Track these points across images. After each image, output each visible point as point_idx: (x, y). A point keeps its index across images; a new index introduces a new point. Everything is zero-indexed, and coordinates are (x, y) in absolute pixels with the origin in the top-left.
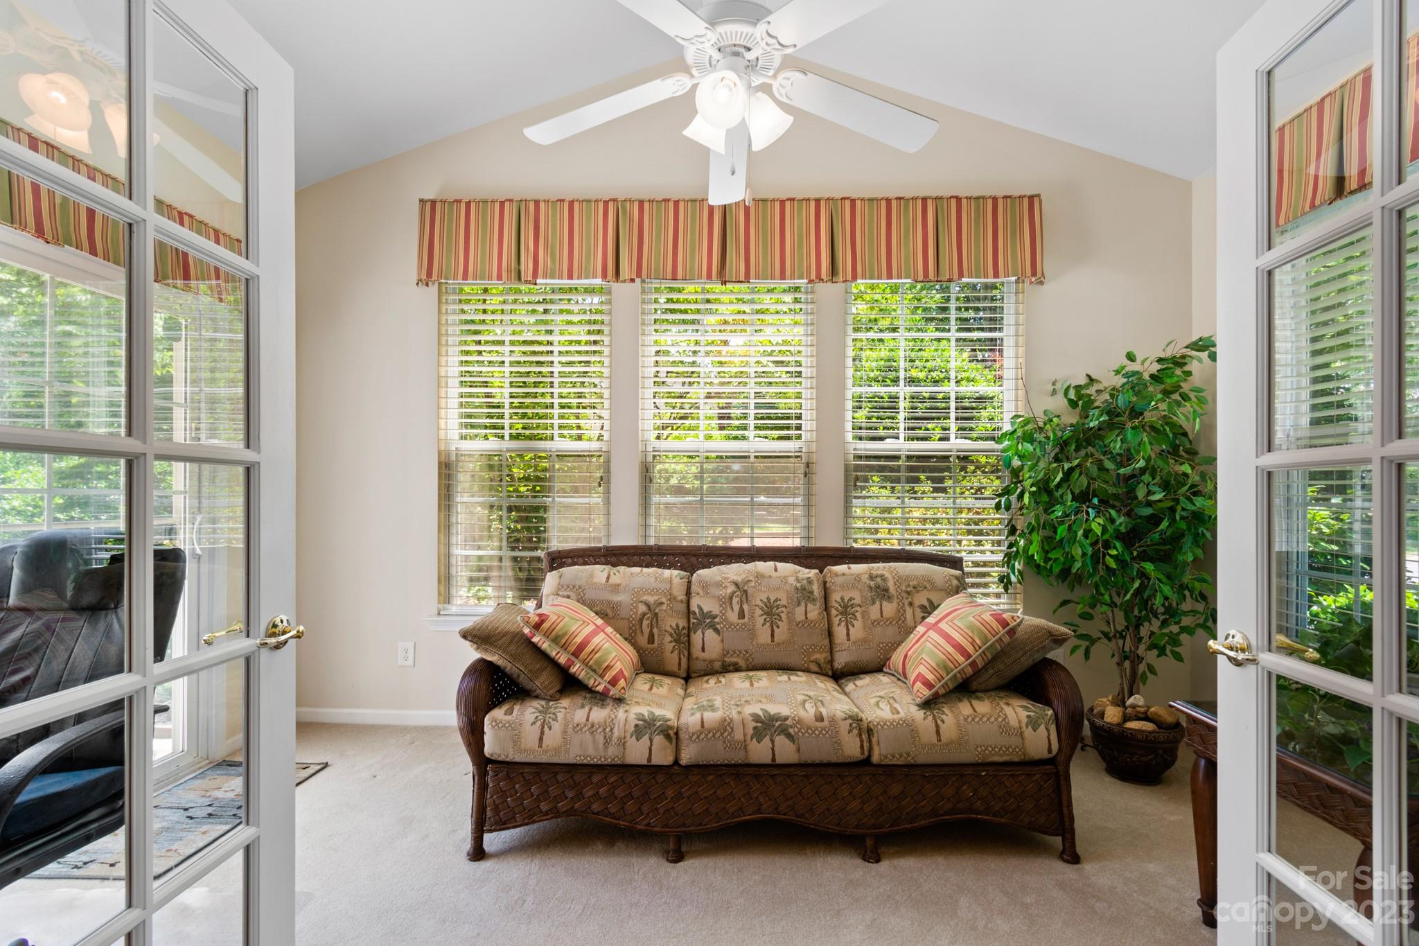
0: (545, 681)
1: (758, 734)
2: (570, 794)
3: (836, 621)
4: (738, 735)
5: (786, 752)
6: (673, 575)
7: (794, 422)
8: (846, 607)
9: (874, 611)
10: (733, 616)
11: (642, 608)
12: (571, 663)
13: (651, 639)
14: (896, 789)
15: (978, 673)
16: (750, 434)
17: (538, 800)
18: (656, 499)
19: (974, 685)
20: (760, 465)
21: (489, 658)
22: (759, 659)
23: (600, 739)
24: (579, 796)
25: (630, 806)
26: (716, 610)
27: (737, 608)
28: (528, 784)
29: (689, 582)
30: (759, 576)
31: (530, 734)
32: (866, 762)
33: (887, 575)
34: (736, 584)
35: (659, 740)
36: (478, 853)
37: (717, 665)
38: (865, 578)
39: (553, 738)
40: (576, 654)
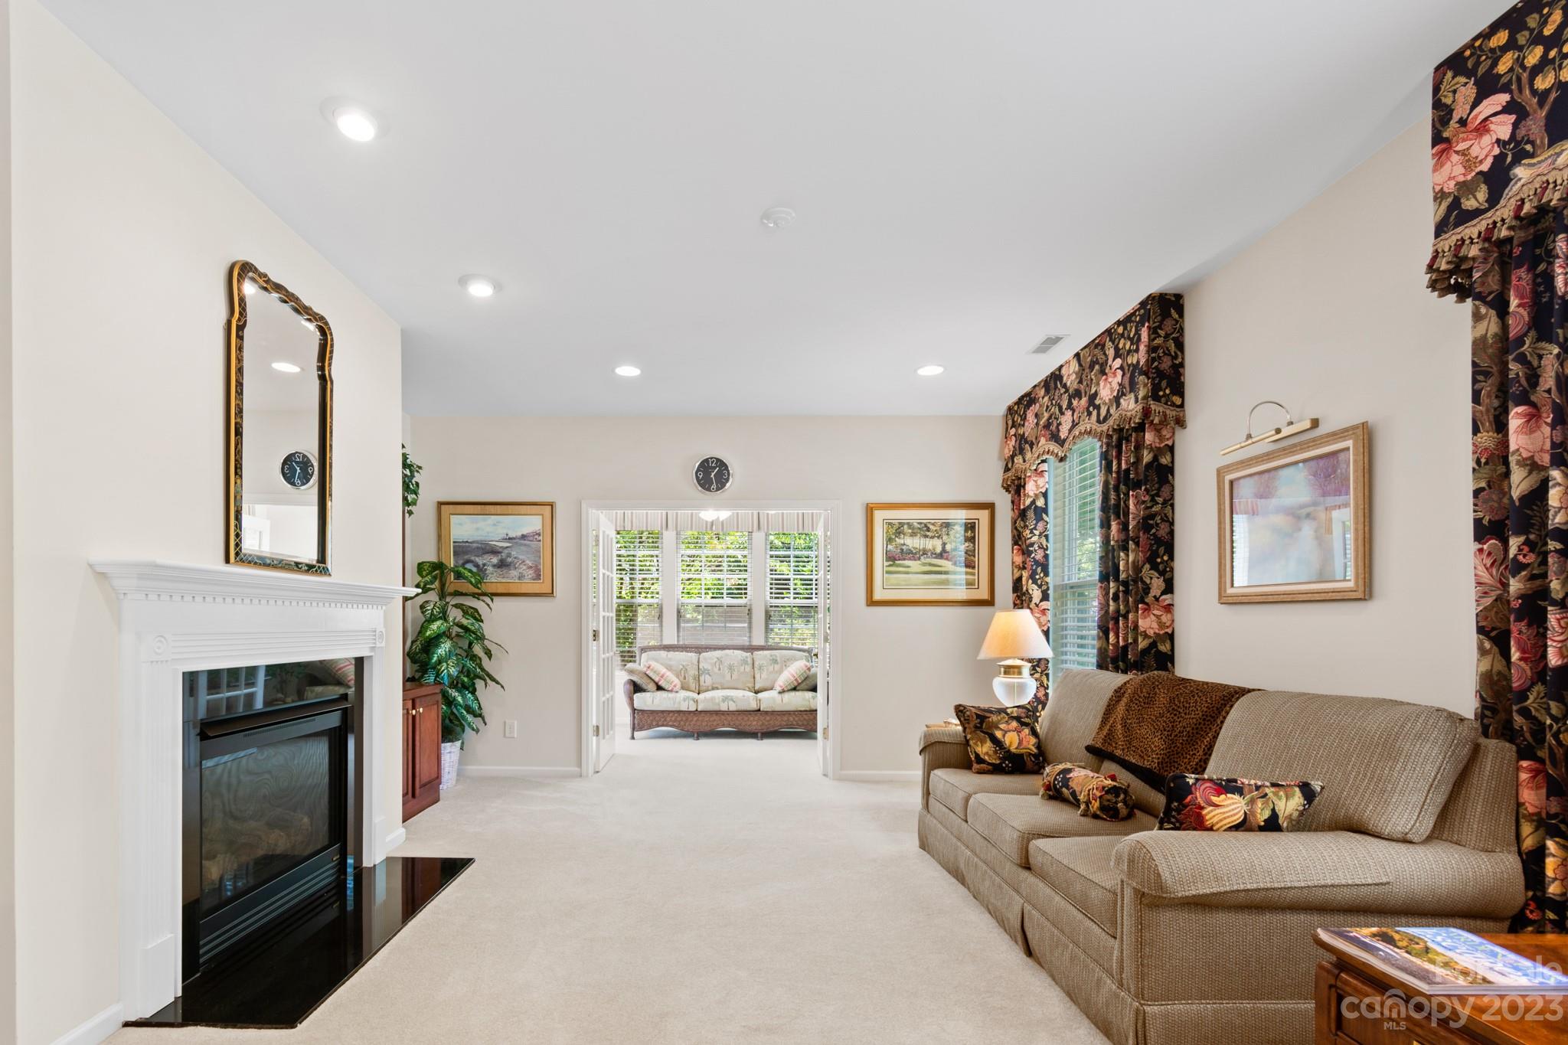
0: (652, 686)
1: (724, 701)
2: (663, 720)
3: (756, 672)
4: (717, 701)
5: (733, 708)
6: (693, 656)
7: (743, 591)
8: (760, 667)
9: (771, 668)
10: (716, 670)
11: (681, 667)
12: (660, 680)
13: (685, 678)
14: (768, 718)
15: (799, 684)
16: (725, 596)
17: (652, 720)
18: (682, 625)
19: (798, 688)
20: (729, 609)
21: (632, 679)
22: (725, 686)
23: (672, 702)
24: (665, 720)
25: (682, 723)
26: (710, 668)
27: (718, 667)
28: (649, 717)
29: (699, 658)
30: (727, 655)
31: (649, 702)
32: (759, 710)
33: (778, 655)
34: (718, 658)
35: (691, 702)
36: (633, 738)
37: (710, 688)
38: (769, 656)
39: (656, 701)
40: (662, 677)
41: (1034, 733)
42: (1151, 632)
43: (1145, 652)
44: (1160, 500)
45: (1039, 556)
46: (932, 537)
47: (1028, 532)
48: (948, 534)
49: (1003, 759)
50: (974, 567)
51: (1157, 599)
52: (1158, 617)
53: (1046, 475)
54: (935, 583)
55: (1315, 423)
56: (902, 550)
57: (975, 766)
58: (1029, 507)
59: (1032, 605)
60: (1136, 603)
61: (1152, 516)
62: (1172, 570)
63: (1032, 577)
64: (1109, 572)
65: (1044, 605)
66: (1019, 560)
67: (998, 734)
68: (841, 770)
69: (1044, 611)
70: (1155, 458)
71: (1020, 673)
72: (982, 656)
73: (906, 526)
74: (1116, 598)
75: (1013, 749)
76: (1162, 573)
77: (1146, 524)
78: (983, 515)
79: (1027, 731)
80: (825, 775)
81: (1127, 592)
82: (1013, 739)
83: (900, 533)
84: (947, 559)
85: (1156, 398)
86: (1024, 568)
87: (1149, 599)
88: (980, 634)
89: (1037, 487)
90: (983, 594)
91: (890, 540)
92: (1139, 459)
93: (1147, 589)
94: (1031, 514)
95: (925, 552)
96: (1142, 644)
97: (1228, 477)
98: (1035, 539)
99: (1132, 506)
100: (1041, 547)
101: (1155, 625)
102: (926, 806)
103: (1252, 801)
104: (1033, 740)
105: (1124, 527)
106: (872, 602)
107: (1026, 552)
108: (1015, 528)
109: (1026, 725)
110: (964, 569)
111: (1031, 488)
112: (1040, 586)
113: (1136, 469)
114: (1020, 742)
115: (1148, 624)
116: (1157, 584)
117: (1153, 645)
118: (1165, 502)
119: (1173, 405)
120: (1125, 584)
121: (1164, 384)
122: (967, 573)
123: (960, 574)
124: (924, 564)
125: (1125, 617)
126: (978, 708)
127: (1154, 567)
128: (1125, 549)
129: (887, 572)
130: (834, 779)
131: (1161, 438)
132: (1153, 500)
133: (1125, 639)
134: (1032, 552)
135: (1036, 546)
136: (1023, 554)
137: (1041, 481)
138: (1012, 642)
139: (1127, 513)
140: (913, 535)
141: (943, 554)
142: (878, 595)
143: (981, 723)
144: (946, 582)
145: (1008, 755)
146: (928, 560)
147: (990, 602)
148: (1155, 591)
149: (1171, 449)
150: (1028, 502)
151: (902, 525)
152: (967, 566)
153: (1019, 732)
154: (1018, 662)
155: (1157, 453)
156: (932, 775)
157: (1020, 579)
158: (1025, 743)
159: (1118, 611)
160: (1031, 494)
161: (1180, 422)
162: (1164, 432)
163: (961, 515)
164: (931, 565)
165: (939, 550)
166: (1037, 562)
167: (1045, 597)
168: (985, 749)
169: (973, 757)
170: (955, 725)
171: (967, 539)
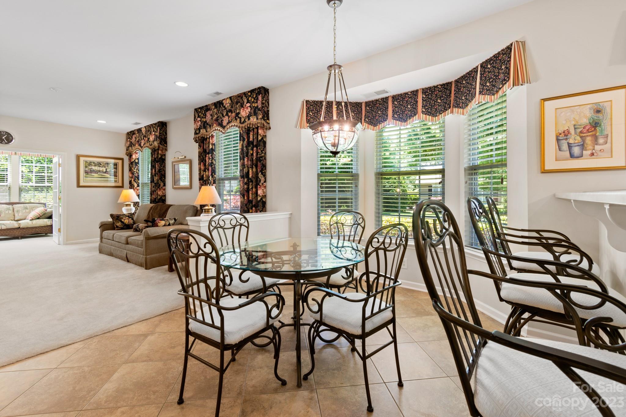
3: (15, 213)
7: (5, 180)
9: (24, 211)
14: (24, 230)
15: (41, 216)
32: (19, 228)
33: (27, 206)
41: (133, 219)
42: (161, 195)
43: (160, 199)
44: (162, 166)
45: (136, 175)
46: (102, 167)
47: (133, 168)
48: (108, 166)
49: (124, 226)
50: (117, 177)
51: (162, 187)
52: (162, 191)
53: (138, 154)
54: (103, 181)
55: (185, 157)
56: (91, 170)
57: (116, 229)
58: (133, 162)
59: (134, 188)
60: (158, 188)
61: (161, 169)
62: (165, 181)
63: (134, 180)
64: (152, 181)
65: (138, 188)
66: (131, 175)
67: (123, 220)
68: (67, 241)
69: (138, 190)
70: (161, 157)
71: (130, 206)
72: (119, 202)
73: (92, 163)
74: (154, 187)
75: (127, 223)
76: (163, 182)
77: (159, 171)
78: (120, 162)
79: (131, 219)
80: (59, 244)
81: (156, 186)
82: (126, 221)
83: (90, 165)
84: (107, 174)
85: (161, 144)
86: (132, 178)
87: (160, 188)
88: (118, 196)
89: (136, 157)
90: (120, 184)
91: (86, 167)
92: (158, 156)
93: (160, 185)
94: (134, 164)
95: (99, 171)
96: (159, 197)
97: (174, 164)
98: (135, 170)
99: (157, 167)
100: (137, 173)
101: (161, 193)
102: (101, 241)
103: (166, 222)
104: (132, 221)
105: (155, 170)
106: (79, 186)
107: (133, 174)
108: (130, 167)
109: (131, 217)
110: (113, 177)
111: (134, 157)
112: (137, 183)
113: (158, 158)
114: (129, 222)
115: (160, 193)
116: (162, 184)
117: (161, 198)
118: (163, 167)
119: (165, 146)
120: (155, 184)
121: (163, 141)
122: (114, 178)
123: (112, 178)
124: (99, 175)
125: (156, 191)
126: (117, 214)
127: (161, 180)
128: (155, 176)
129: (85, 177)
130: (63, 245)
131: (163, 153)
132: (161, 166)
133: (156, 196)
134: (134, 174)
135: (135, 172)
136: (132, 174)
137: (137, 155)
138: (128, 198)
139: (156, 168)
140: (95, 166)
141: (106, 172)
142: (82, 184)
143: (118, 218)
144: (107, 181)
145: (125, 225)
146: (101, 174)
147: (122, 187)
148: (161, 186)
149: (165, 155)
150: (133, 160)
151: (91, 162)
152: (114, 176)
153: (128, 219)
154: (129, 203)
155: (162, 156)
156: (103, 233)
157: (131, 180)
158: (130, 222)
159: (154, 190)
160: (134, 158)
161: (166, 150)
162: (163, 151)
163: (113, 161)
164: (101, 175)
165: (105, 171)
166: (136, 177)
167: (138, 186)
168: (119, 224)
169: (115, 227)
170: (110, 220)
171: (114, 168)
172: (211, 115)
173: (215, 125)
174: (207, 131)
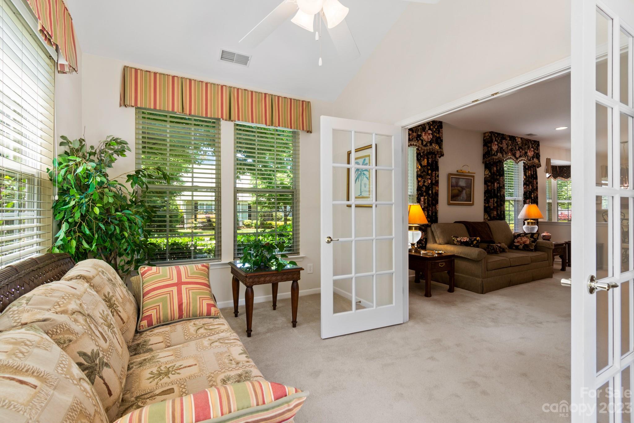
97: (451, 176)
172: (507, 144)
173: (510, 154)
174: (503, 156)
